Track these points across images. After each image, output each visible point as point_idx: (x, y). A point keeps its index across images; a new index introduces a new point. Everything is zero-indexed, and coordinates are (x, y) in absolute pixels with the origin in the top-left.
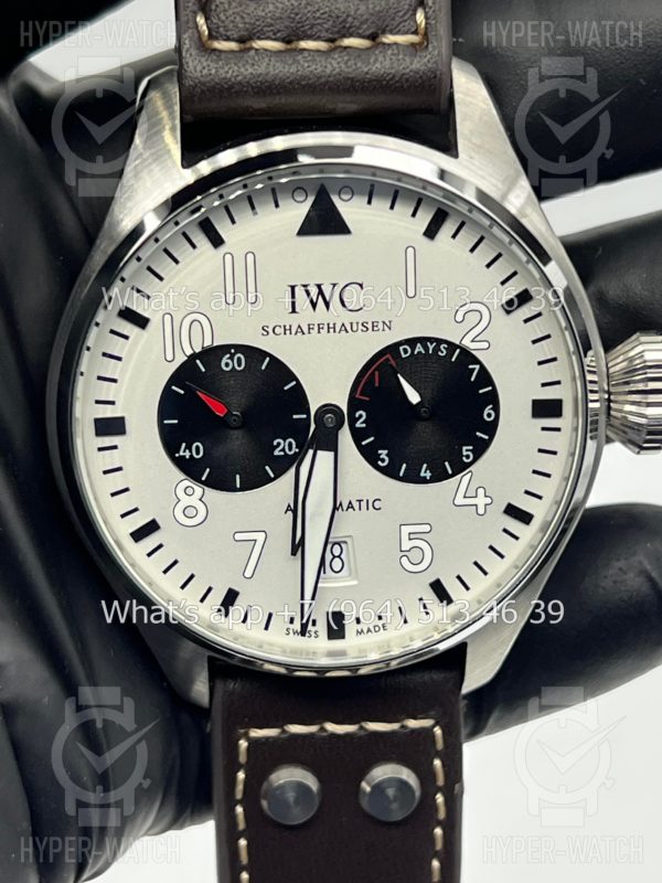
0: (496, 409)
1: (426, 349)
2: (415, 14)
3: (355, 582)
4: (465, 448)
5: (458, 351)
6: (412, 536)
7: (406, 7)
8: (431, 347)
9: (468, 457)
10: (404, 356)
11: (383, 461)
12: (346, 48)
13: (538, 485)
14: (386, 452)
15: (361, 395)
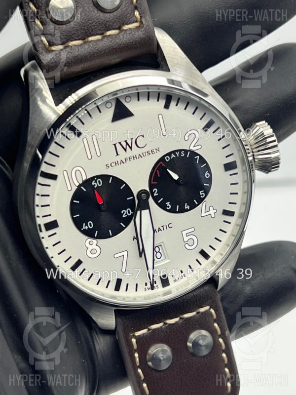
0: (210, 172)
1: (176, 155)
2: (134, 14)
3: (168, 261)
4: (200, 192)
5: (189, 152)
6: (188, 235)
7: (130, 11)
8: (178, 154)
9: (203, 195)
10: (167, 161)
11: (168, 207)
12: (109, 36)
13: (234, 198)
14: (169, 203)
15: (153, 182)
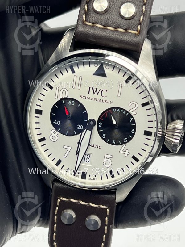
0: (135, 130)
1: (120, 111)
2: (138, 26)
3: (91, 166)
4: (125, 138)
5: (128, 113)
6: (107, 158)
7: (136, 24)
8: (121, 111)
9: (125, 141)
10: (114, 111)
11: (104, 137)
12: (118, 31)
13: (142, 152)
14: (105, 134)
15: (102, 118)
